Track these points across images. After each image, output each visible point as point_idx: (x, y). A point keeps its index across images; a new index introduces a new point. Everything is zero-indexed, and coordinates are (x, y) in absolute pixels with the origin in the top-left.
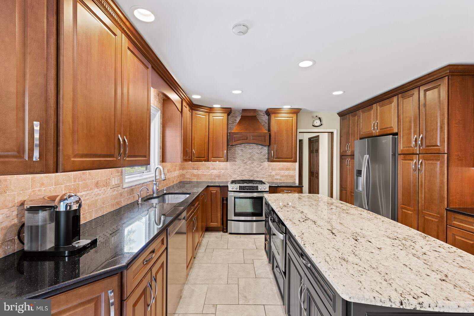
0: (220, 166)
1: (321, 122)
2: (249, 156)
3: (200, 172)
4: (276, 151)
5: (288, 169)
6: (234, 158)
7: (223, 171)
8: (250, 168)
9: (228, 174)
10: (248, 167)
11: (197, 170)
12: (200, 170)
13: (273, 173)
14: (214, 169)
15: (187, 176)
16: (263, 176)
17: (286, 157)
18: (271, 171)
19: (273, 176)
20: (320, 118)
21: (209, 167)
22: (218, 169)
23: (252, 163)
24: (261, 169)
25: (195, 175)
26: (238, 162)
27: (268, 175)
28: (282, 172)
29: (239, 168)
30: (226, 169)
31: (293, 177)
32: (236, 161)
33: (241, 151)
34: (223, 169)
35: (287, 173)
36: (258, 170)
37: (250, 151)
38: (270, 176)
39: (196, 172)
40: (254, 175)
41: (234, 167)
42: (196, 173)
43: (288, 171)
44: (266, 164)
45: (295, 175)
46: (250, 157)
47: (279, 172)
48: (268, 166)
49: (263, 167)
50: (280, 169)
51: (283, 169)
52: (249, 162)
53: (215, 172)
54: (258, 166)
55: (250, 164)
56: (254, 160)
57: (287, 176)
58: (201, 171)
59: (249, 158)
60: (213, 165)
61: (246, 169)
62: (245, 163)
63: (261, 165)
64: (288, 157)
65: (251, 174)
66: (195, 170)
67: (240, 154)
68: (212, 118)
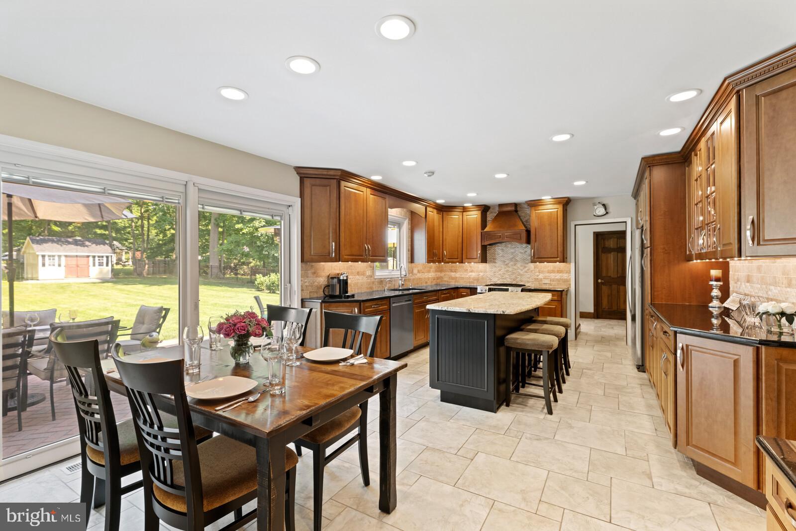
0: (478, 268)
1: (606, 209)
2: (511, 257)
3: (458, 275)
4: (538, 249)
5: (559, 271)
6: (494, 259)
7: (481, 274)
8: (512, 270)
9: (487, 277)
10: (510, 269)
11: (453, 271)
12: (456, 272)
13: (541, 276)
14: (472, 271)
15: (445, 279)
16: (528, 280)
17: (551, 257)
18: (538, 274)
19: (541, 280)
20: (604, 205)
21: (467, 270)
22: (477, 272)
23: (515, 265)
24: (526, 272)
25: (453, 278)
26: (499, 263)
27: (535, 279)
28: (552, 276)
29: (500, 270)
30: (485, 271)
31: (568, 280)
32: (495, 263)
33: (500, 251)
34: (481, 272)
35: (558, 276)
36: (521, 272)
37: (512, 251)
38: (536, 280)
39: (454, 275)
40: (517, 278)
41: (494, 269)
43: (561, 274)
44: (532, 265)
45: (570, 279)
46: (513, 258)
47: (547, 274)
48: (535, 268)
49: (528, 270)
50: (549, 272)
51: (553, 272)
52: (512, 263)
53: (473, 275)
54: (522, 268)
55: (512, 265)
56: (517, 261)
57: (558, 280)
59: (511, 260)
60: (471, 267)
61: (507, 271)
62: (507, 264)
63: (525, 267)
64: (554, 257)
65: (513, 277)
67: (500, 255)
68: (465, 217)
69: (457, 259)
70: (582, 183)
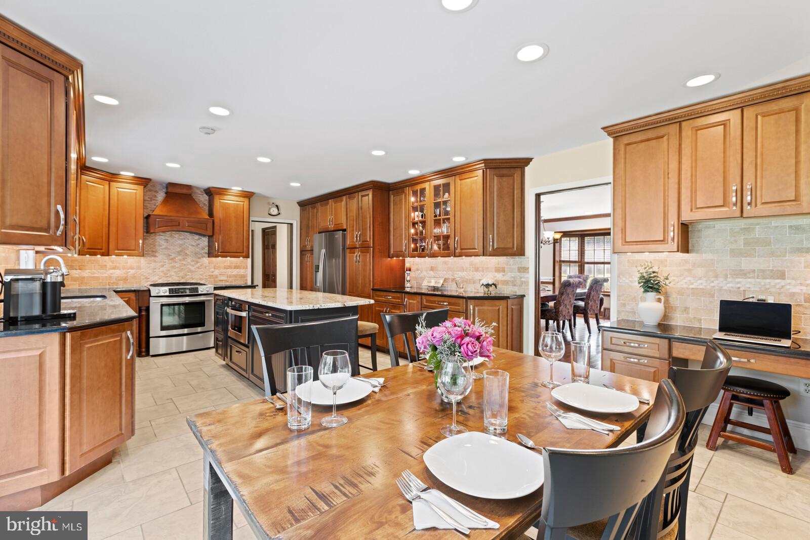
0: (127, 263)
1: (278, 210)
2: (179, 249)
3: (86, 274)
4: (222, 243)
5: (237, 267)
6: (153, 251)
7: (132, 271)
8: (181, 266)
9: (142, 275)
10: (177, 265)
11: (80, 269)
12: (86, 269)
13: (216, 272)
14: (114, 268)
16: (201, 277)
17: (235, 251)
18: (213, 270)
19: (217, 276)
20: (277, 206)
21: (106, 265)
22: (124, 268)
23: (184, 259)
24: (198, 268)
26: (160, 257)
27: (209, 275)
28: (229, 272)
29: (163, 266)
30: (139, 268)
31: (244, 276)
32: (155, 256)
33: (163, 241)
34: (132, 268)
35: (235, 272)
36: (193, 268)
37: (181, 242)
38: (211, 276)
39: (76, 274)
40: (186, 275)
41: (153, 265)
42: (77, 276)
43: (238, 270)
44: (206, 260)
45: (247, 274)
46: (181, 251)
47: (224, 270)
48: (209, 264)
49: (201, 265)
50: (226, 268)
51: (230, 267)
52: (179, 257)
53: (117, 273)
54: (193, 263)
55: (180, 260)
56: (186, 255)
57: (235, 276)
58: (89, 272)
59: (179, 253)
60: (113, 262)
61: (173, 267)
62: (172, 259)
63: (197, 262)
64: (238, 251)
65: (181, 274)
66: (76, 269)
67: (163, 247)
68: (114, 191)
69: (101, 249)
70: (298, 185)
